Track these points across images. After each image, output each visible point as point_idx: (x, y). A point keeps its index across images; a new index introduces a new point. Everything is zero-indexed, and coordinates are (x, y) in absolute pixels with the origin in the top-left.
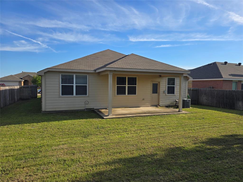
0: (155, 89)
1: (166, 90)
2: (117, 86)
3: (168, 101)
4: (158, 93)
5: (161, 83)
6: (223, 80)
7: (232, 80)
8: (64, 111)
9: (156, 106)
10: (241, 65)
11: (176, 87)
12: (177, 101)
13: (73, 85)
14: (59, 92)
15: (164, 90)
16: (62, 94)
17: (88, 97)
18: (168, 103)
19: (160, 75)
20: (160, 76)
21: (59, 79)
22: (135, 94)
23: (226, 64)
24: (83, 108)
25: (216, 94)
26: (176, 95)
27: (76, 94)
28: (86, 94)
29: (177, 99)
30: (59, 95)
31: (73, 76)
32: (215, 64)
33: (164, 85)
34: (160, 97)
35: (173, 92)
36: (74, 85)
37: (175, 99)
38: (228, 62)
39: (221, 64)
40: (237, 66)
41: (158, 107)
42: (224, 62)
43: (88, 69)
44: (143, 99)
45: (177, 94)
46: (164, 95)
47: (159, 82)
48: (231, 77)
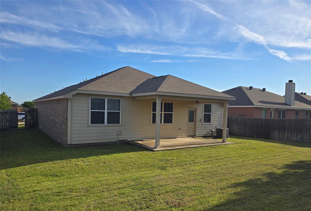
0: (192, 117)
1: (202, 118)
2: (153, 113)
3: (204, 131)
4: (194, 121)
5: (198, 109)
6: (255, 107)
7: (262, 108)
8: (92, 144)
9: (193, 136)
10: (266, 90)
11: (212, 115)
12: (213, 130)
13: (104, 112)
14: (88, 120)
15: (200, 118)
16: (91, 123)
17: (121, 126)
18: (204, 133)
19: (197, 100)
20: (197, 102)
21: (88, 104)
22: (171, 122)
23: (251, 89)
24: (115, 140)
25: (249, 123)
26: (212, 124)
27: (108, 123)
28: (119, 123)
29: (213, 128)
30: (88, 123)
31: (104, 100)
32: (240, 88)
33: (200, 113)
34: (197, 126)
35: (209, 121)
36: (106, 111)
37: (211, 128)
38: (253, 87)
39: (247, 89)
40: (262, 92)
41: (196, 137)
42: (249, 87)
43: (122, 92)
44: (180, 129)
45: (213, 122)
46: (201, 123)
47: (196, 109)
48: (261, 104)
